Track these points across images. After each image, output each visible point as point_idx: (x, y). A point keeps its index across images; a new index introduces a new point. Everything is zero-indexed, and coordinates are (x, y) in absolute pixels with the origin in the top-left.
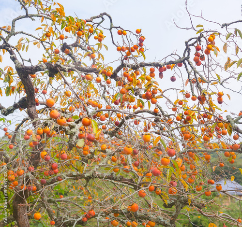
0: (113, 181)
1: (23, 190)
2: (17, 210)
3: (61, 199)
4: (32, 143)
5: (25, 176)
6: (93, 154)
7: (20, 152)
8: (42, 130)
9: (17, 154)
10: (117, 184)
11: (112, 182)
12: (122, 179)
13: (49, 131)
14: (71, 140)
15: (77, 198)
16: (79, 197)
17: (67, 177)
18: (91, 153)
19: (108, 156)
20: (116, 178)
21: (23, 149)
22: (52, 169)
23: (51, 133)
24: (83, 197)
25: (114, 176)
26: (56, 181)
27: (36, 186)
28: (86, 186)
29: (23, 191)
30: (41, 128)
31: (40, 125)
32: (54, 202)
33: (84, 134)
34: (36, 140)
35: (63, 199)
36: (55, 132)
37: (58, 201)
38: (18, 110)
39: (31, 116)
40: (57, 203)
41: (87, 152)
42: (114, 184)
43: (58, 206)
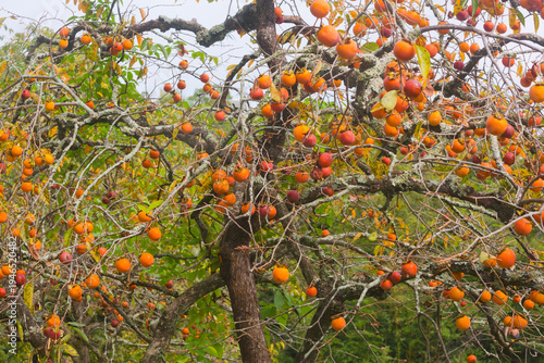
0: (448, 199)
1: (248, 214)
2: (230, 261)
3: (325, 239)
4: (269, 107)
5: (252, 183)
6: (409, 133)
7: (240, 128)
8: (293, 76)
9: (234, 132)
10: (457, 206)
11: (446, 202)
12: (469, 195)
13: (308, 78)
14: (360, 98)
15: (362, 236)
16: (367, 234)
17: (351, 186)
18: (406, 131)
19: (446, 140)
20: (458, 192)
21: (247, 120)
22: (320, 165)
23: (313, 82)
24: (375, 233)
25: (452, 185)
26: (322, 196)
27: (276, 207)
28: (383, 210)
29: (247, 217)
30: (291, 71)
31: (287, 66)
32: (312, 244)
33: (398, 80)
34: (278, 99)
35: (330, 238)
36: (322, 81)
37: (322, 243)
38: (234, 33)
39: (266, 46)
40: (320, 247)
41: (393, 130)
42: (451, 205)
43: (322, 253)
